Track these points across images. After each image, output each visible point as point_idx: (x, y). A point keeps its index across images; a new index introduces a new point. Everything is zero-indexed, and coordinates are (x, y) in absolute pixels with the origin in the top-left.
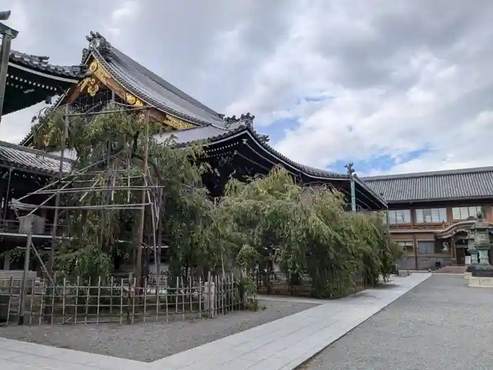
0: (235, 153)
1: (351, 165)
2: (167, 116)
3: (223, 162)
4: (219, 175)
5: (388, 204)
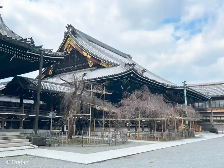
0: (129, 79)
1: (185, 82)
2: (101, 62)
3: (124, 83)
4: (123, 88)
5: (211, 98)
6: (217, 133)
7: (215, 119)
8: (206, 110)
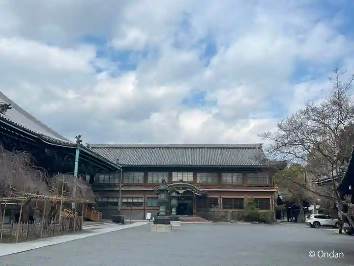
1: (80, 136)
5: (121, 168)
6: (123, 223)
7: (125, 201)
8: (114, 187)
